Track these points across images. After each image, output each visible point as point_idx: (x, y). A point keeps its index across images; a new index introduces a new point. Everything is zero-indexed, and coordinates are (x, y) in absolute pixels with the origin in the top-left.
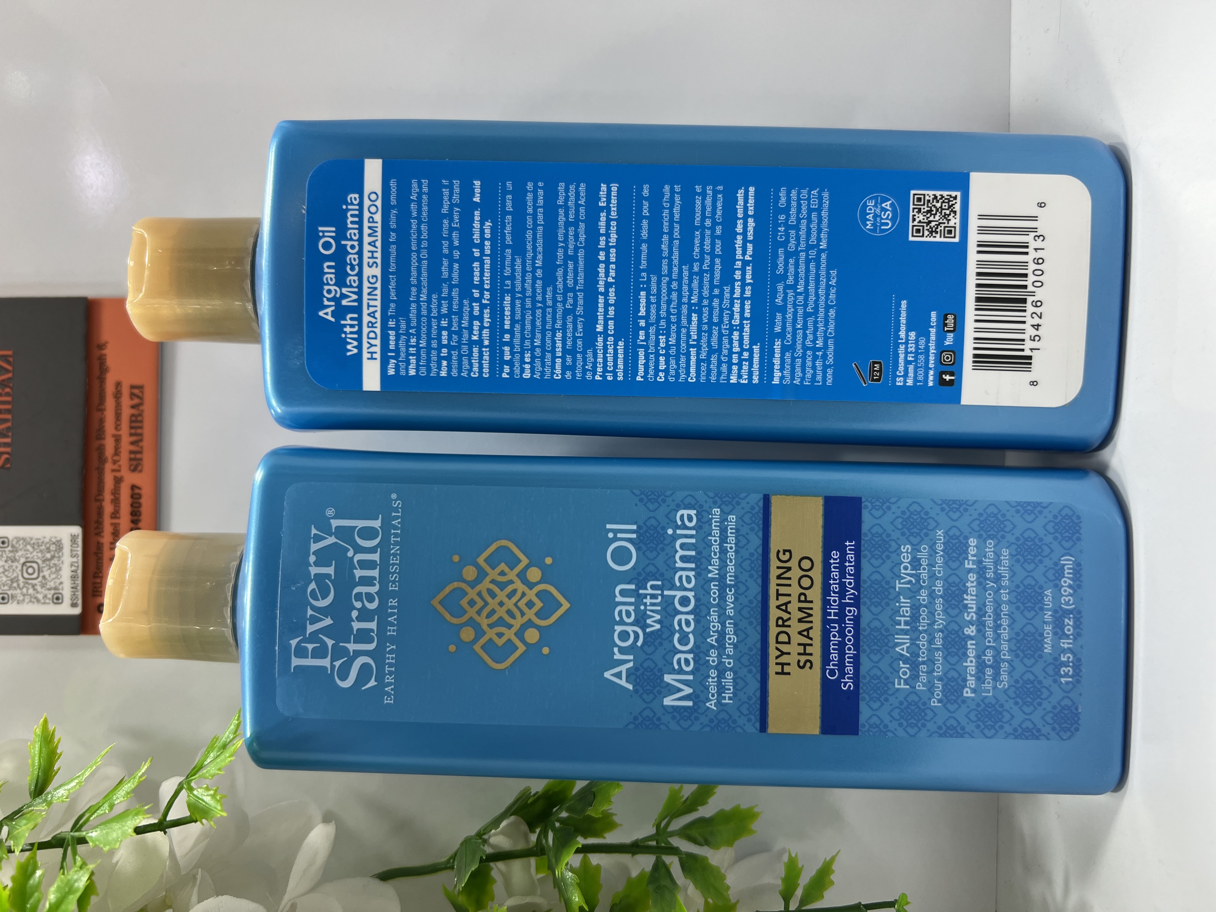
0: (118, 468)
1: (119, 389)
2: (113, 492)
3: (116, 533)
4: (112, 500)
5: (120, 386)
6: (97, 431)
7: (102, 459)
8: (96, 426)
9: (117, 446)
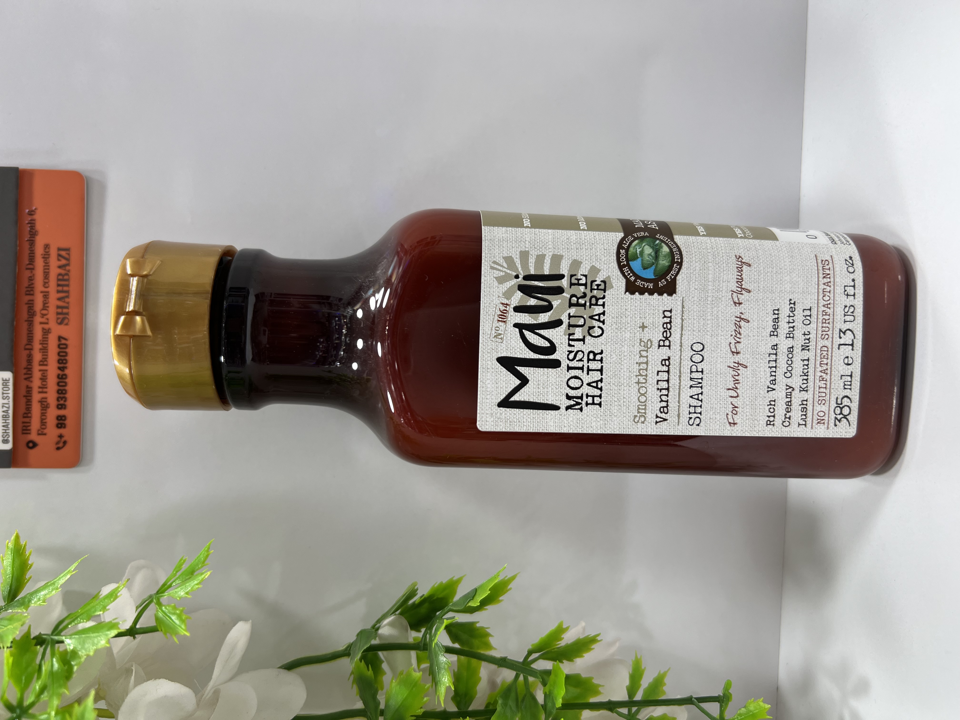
1: (47, 250)
2: (41, 342)
3: (44, 379)
4: (40, 349)
5: (49, 248)
6: (26, 288)
7: (31, 312)
8: (26, 283)
9: (45, 302)
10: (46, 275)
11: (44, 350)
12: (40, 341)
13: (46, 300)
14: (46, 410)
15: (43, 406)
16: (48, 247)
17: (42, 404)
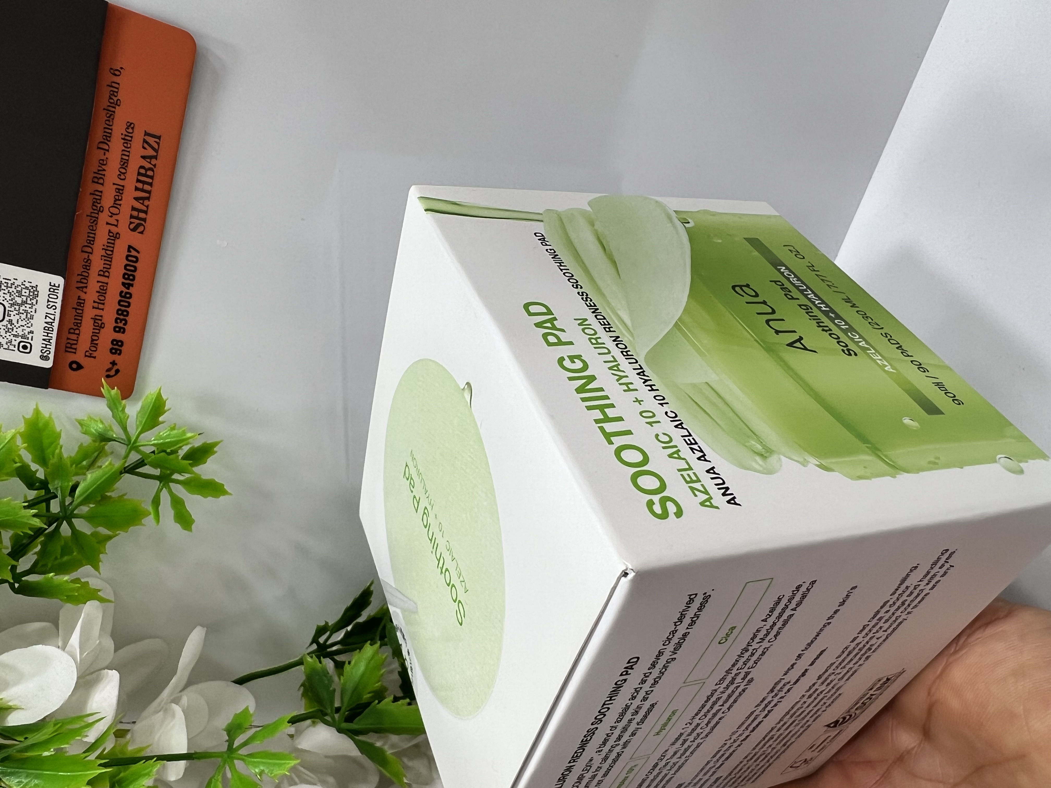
0: (116, 223)
1: (130, 130)
2: (105, 247)
3: (102, 292)
4: (102, 256)
5: (133, 128)
6: (94, 173)
7: (97, 207)
8: (93, 167)
9: (117, 197)
10: (124, 164)
11: (108, 258)
12: (104, 245)
13: (118, 196)
14: (99, 330)
15: (96, 324)
16: (132, 126)
17: (95, 322)
